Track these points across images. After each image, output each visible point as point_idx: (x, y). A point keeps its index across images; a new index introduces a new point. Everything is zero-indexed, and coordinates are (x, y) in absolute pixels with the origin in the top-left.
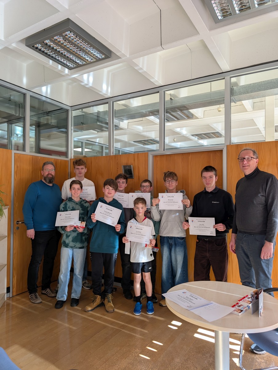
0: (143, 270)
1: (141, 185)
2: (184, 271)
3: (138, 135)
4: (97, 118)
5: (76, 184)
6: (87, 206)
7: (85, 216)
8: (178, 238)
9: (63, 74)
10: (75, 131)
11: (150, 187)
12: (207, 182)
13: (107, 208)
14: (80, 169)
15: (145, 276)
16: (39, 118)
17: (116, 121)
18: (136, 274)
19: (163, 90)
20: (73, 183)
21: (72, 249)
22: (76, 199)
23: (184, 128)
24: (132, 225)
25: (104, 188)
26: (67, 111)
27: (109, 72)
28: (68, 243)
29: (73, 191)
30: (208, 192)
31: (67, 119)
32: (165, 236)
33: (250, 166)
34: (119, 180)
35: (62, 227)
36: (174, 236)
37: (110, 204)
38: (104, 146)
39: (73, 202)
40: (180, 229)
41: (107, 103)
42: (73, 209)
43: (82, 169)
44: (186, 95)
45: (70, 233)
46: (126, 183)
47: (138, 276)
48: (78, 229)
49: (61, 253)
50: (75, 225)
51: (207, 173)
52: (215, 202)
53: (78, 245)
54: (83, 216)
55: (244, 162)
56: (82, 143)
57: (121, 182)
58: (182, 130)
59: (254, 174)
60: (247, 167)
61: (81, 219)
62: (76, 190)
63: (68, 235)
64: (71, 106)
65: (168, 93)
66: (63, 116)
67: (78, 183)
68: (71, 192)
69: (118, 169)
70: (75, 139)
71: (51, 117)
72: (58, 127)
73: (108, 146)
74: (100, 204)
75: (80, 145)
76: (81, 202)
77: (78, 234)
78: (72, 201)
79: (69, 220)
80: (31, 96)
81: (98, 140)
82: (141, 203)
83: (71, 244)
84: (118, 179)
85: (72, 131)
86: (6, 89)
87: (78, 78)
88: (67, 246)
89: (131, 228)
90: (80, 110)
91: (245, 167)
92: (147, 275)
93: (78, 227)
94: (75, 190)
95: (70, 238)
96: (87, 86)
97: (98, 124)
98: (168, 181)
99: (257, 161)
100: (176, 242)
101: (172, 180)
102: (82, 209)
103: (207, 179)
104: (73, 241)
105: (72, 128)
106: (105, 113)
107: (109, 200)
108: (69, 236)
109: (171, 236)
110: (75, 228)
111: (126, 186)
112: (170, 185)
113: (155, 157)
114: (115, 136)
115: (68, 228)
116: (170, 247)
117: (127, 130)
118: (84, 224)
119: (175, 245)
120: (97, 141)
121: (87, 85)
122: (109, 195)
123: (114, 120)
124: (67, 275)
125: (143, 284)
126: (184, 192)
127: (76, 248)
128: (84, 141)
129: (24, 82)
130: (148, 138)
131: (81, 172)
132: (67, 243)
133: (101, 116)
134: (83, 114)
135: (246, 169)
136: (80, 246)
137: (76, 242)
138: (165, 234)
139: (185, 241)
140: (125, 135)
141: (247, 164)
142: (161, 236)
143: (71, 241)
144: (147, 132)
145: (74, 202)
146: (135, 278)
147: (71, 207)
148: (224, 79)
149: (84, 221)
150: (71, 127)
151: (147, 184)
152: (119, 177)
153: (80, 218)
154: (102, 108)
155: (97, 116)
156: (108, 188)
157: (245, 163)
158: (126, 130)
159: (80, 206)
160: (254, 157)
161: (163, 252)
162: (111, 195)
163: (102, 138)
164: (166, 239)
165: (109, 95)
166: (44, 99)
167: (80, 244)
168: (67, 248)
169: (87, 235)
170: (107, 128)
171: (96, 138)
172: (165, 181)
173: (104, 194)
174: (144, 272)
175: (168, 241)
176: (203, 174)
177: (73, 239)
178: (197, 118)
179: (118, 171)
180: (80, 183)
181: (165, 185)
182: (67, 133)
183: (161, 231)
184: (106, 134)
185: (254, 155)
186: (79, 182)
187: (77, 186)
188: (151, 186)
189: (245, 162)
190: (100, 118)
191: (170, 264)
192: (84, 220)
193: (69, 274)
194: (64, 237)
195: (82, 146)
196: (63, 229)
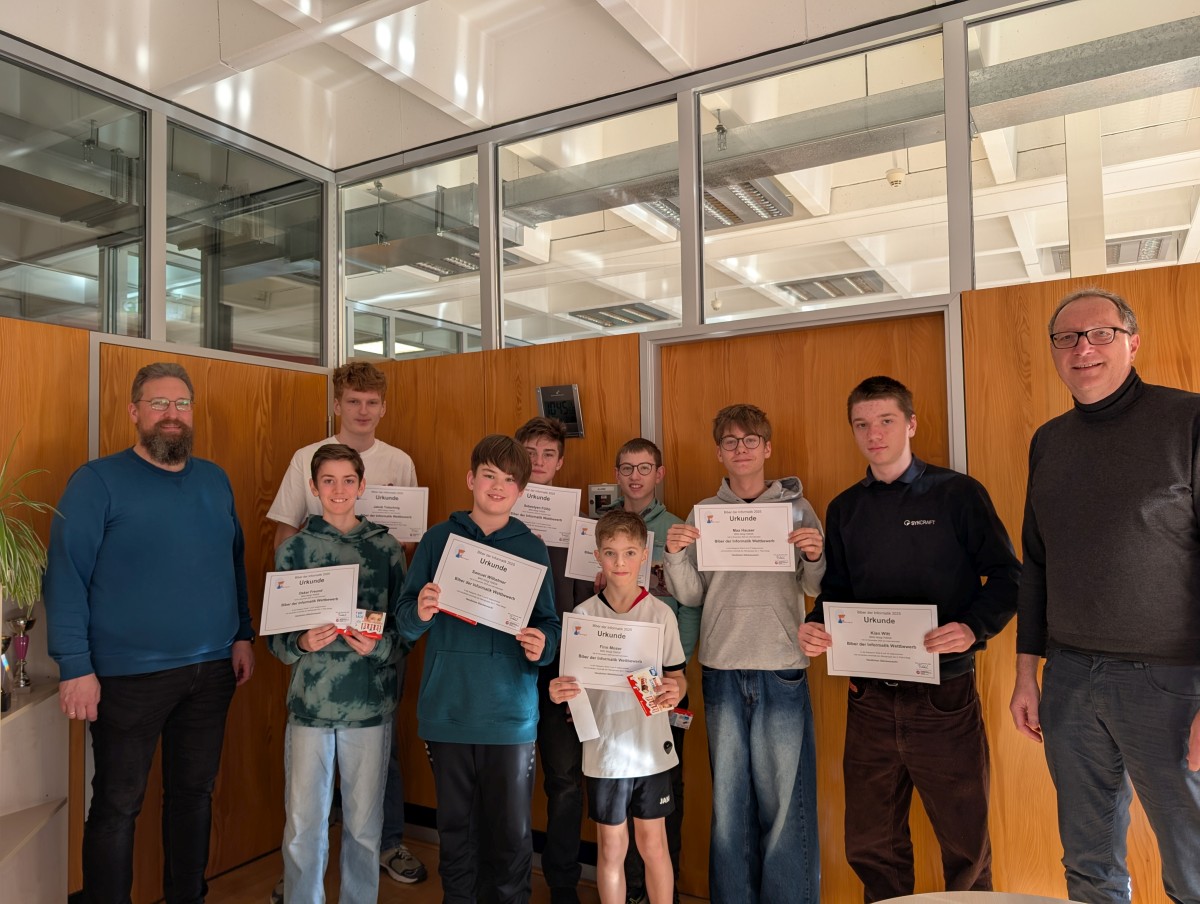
0: (635, 810)
1: (618, 460)
2: (801, 805)
3: (587, 286)
4: (437, 218)
5: (337, 458)
6: (386, 550)
7: (381, 591)
8: (778, 673)
9: (291, 18)
10: (353, 270)
11: (654, 467)
12: (871, 441)
13: (484, 557)
14: (364, 403)
15: (645, 836)
16: (217, 219)
17: (507, 224)
18: (607, 827)
19: (693, 90)
20: (325, 458)
21: (332, 730)
22: (344, 524)
23: (753, 258)
24: (581, 624)
25: (475, 475)
26: (320, 188)
27: (475, 28)
28: (316, 705)
29: (327, 490)
30: (882, 483)
31: (318, 226)
32: (726, 667)
33: (1110, 366)
34: (532, 444)
35: (285, 636)
36: (761, 668)
37: (494, 540)
38: (465, 332)
39: (327, 533)
40: (782, 635)
41: (473, 151)
42: (331, 562)
43: (371, 403)
44: (774, 115)
45: (321, 666)
46: (560, 458)
47: (615, 837)
48: (354, 642)
49: (287, 746)
50: (341, 626)
51: (869, 403)
52: (918, 523)
53: (360, 711)
54: (372, 589)
55: (1083, 349)
56: (385, 320)
57: (540, 450)
58: (745, 266)
59: (1124, 397)
60: (1095, 372)
61: (366, 601)
62: (340, 483)
63: (313, 673)
64: (335, 168)
65: (709, 102)
66: (306, 208)
67: (345, 457)
68: (317, 493)
69: (519, 400)
70: (360, 307)
71: (261, 215)
72: (288, 251)
73: (479, 333)
74: (455, 542)
75: (379, 329)
76: (364, 531)
77: (354, 665)
78: (326, 529)
79: (317, 604)
80: (171, 123)
81: (441, 310)
82: (624, 530)
83: (328, 710)
84: (529, 439)
85: (342, 269)
86: (75, 92)
87: (351, 37)
88: (309, 718)
89: (576, 633)
90: (371, 185)
91: (1088, 372)
92: (654, 830)
93: (354, 633)
94: (335, 483)
95: (324, 686)
96: (392, 77)
97: (440, 234)
98: (731, 442)
99: (1135, 344)
100: (771, 691)
101: (747, 435)
102: (367, 563)
103: (873, 428)
104: (335, 696)
105: (342, 255)
106: (465, 193)
107: (489, 525)
108: (318, 676)
109: (751, 666)
110: (341, 638)
111: (558, 468)
112: (742, 457)
113: (668, 348)
114: (506, 291)
115: (310, 640)
116: (744, 711)
117: (550, 266)
118: (378, 622)
119: (769, 702)
120: (437, 312)
121: (391, 69)
122: (495, 507)
123: (502, 219)
124: (317, 839)
125: (635, 868)
126: (796, 483)
127: (349, 724)
128: (393, 315)
129: (143, 66)
130: (622, 297)
131: (365, 418)
132: (308, 707)
133: (453, 210)
134: (382, 201)
135: (1089, 379)
136: (365, 717)
137: (349, 699)
138: (725, 661)
139: (804, 685)
140: (540, 286)
141: (1094, 358)
142: (705, 668)
143: (326, 695)
144: (618, 273)
145: (333, 535)
146: (604, 843)
147: (321, 555)
148: (940, 31)
149: (376, 610)
150: (336, 254)
151: (643, 457)
152: (531, 430)
153: (360, 599)
154: (453, 174)
155: (437, 211)
156: (490, 473)
157: (1084, 354)
158: (546, 266)
159: (359, 549)
160: (1125, 328)
161: (716, 731)
162: (501, 503)
163: (456, 303)
164: (728, 677)
165: (480, 116)
166: (224, 134)
167: (365, 706)
168: (311, 726)
169: (393, 666)
170: (476, 261)
171: (434, 301)
172: (719, 441)
173: (470, 497)
174: (642, 816)
175: (737, 689)
176: (853, 411)
177: (334, 688)
178: (807, 215)
179: (520, 409)
180: (353, 456)
181: (721, 460)
182: (319, 279)
183: (708, 644)
184: (471, 283)
185: (1122, 317)
186: (349, 453)
187: (339, 469)
188: (658, 465)
189: (1087, 350)
190: (445, 218)
191: (747, 779)
192: (378, 605)
193: (324, 834)
194: (296, 684)
195: (385, 332)
196: (292, 643)
